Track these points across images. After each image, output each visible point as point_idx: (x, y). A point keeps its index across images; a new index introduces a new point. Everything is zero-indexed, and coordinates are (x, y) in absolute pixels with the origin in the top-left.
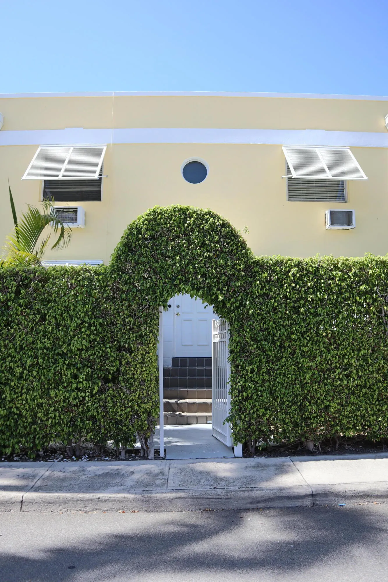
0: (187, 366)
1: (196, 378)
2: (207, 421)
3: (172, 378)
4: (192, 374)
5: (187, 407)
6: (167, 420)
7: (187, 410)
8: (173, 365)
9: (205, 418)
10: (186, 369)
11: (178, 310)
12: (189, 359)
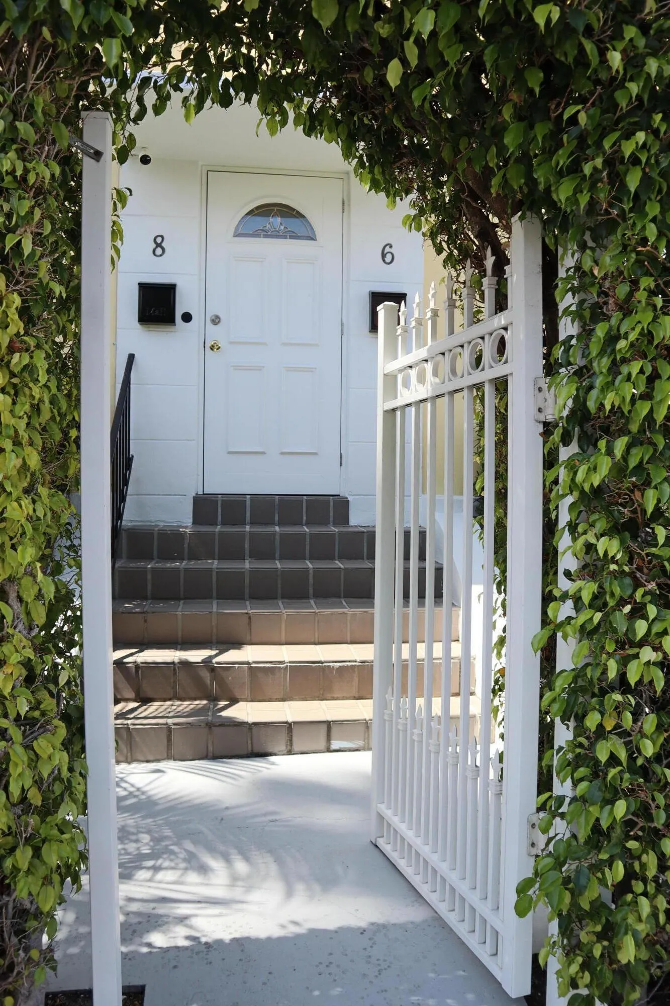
0: (244, 523)
1: (278, 565)
2: (329, 738)
3: (193, 564)
4: (262, 551)
5: (247, 679)
6: (169, 740)
7: (247, 693)
8: (196, 521)
9: (324, 729)
10: (242, 535)
11: (215, 334)
12: (251, 500)
